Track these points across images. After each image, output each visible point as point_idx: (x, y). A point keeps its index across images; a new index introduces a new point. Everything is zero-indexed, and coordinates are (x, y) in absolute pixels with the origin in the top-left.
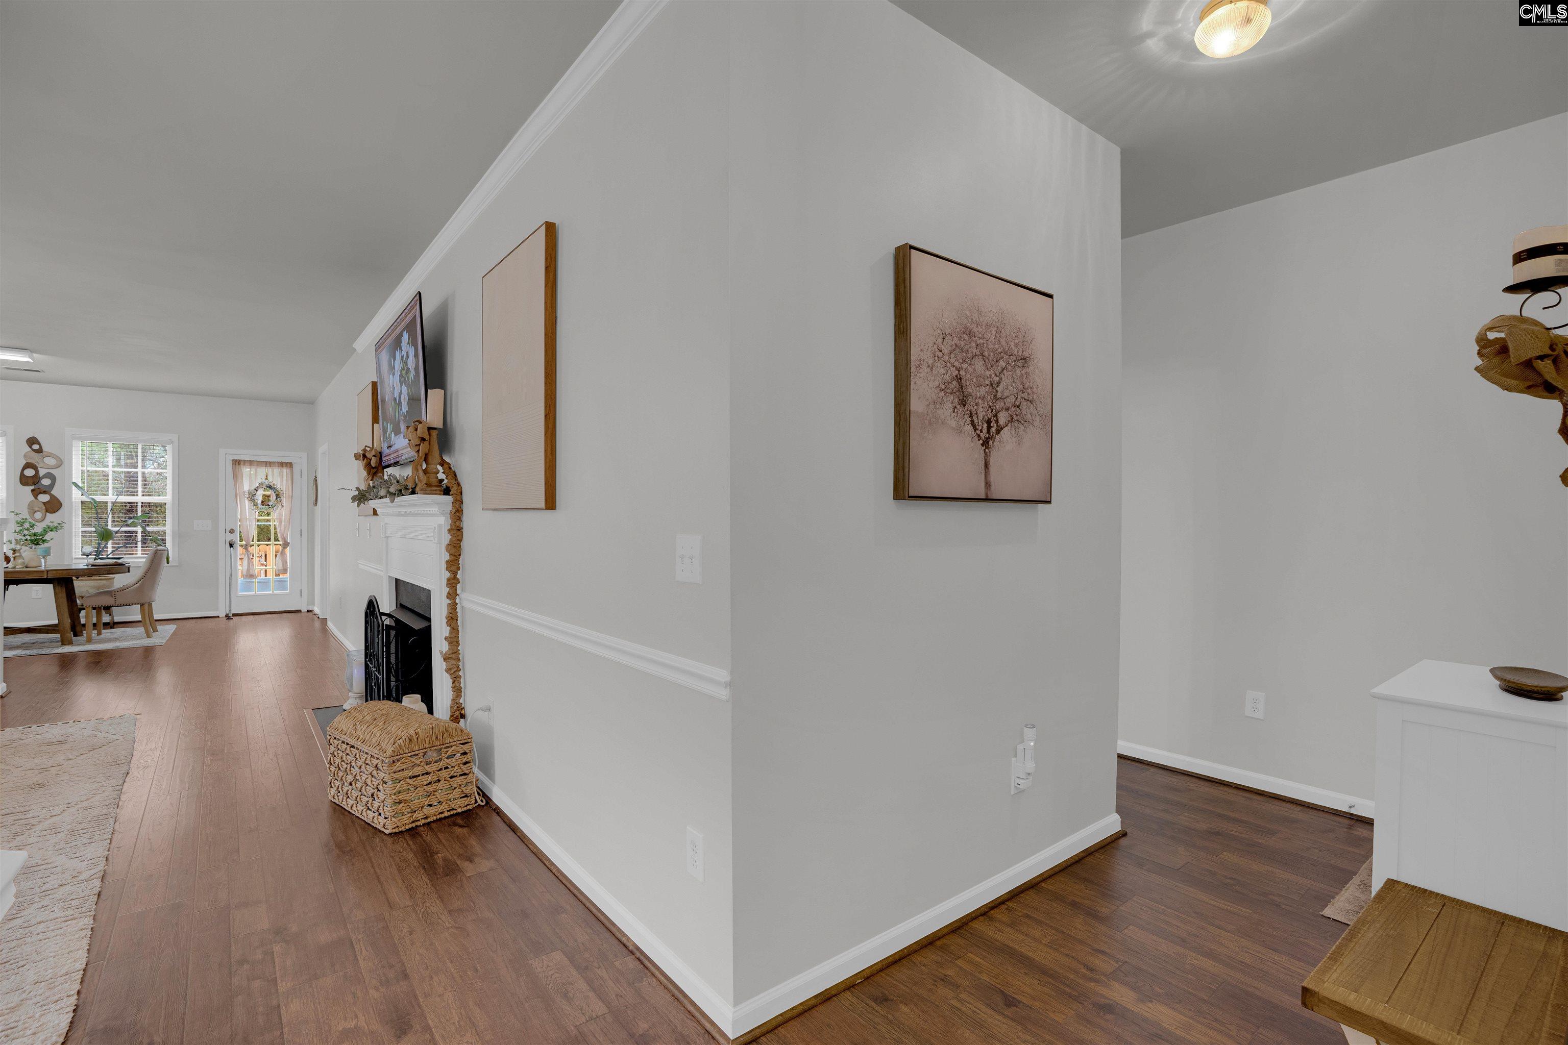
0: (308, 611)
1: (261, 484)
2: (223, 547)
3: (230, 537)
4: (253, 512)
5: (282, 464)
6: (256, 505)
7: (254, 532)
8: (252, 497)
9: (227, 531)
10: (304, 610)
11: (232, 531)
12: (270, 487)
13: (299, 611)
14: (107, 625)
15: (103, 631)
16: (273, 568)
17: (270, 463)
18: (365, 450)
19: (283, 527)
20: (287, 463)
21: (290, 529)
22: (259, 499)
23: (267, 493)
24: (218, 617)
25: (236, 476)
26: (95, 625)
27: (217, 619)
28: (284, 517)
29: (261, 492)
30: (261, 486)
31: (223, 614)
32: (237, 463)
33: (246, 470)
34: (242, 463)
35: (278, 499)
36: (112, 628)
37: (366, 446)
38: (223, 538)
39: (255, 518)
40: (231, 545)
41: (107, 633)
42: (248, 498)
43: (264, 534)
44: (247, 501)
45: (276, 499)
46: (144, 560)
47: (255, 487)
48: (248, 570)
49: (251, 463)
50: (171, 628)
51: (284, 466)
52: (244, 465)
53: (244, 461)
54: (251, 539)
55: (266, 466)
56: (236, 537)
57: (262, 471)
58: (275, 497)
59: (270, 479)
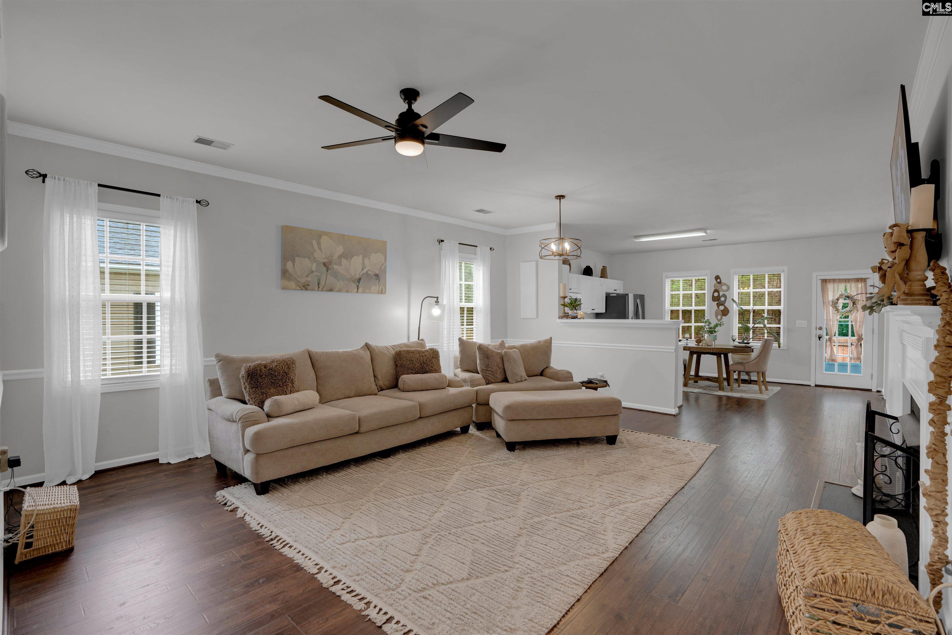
0: (878, 391)
1: (841, 295)
2: (814, 339)
3: (819, 332)
4: (835, 315)
5: (858, 280)
6: (837, 310)
7: (836, 329)
8: (835, 304)
9: (817, 328)
10: (874, 390)
11: (820, 328)
12: (848, 297)
13: (870, 390)
14: (744, 381)
15: (741, 385)
16: (849, 356)
17: (848, 279)
18: (882, 263)
19: (858, 326)
20: (861, 279)
21: (864, 326)
22: (840, 305)
23: (847, 301)
24: (810, 386)
25: (824, 291)
26: (736, 380)
27: (808, 387)
28: (858, 319)
29: (841, 301)
30: (841, 297)
31: (813, 385)
32: (824, 281)
33: (830, 286)
34: (828, 281)
35: (854, 306)
36: (750, 383)
37: (883, 259)
38: (815, 333)
39: (837, 320)
40: (820, 338)
41: (744, 386)
42: (831, 305)
43: (843, 331)
44: (831, 308)
45: (853, 305)
46: (760, 344)
47: (837, 298)
48: (831, 355)
49: (834, 281)
50: (777, 389)
51: (860, 280)
52: (829, 282)
53: (829, 279)
54: (833, 334)
55: (845, 282)
56: (823, 333)
57: (842, 286)
58: (852, 304)
59: (848, 291)
